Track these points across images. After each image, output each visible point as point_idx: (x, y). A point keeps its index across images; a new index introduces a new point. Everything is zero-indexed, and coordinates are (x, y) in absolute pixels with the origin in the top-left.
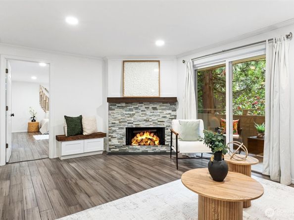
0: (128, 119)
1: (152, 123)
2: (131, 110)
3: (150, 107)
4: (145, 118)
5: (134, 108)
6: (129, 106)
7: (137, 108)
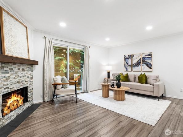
0: (5, 83)
1: (22, 84)
2: (6, 72)
3: (21, 69)
4: (17, 80)
5: (10, 69)
6: (5, 67)
7: (11, 70)
